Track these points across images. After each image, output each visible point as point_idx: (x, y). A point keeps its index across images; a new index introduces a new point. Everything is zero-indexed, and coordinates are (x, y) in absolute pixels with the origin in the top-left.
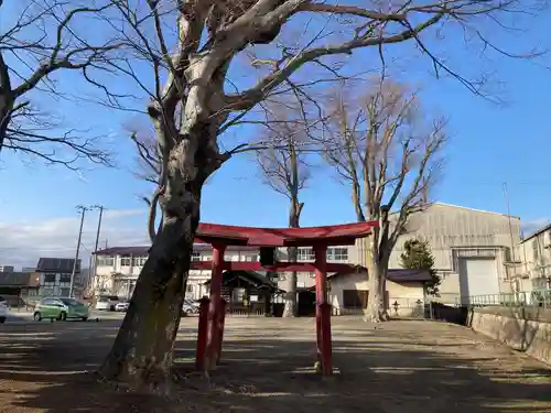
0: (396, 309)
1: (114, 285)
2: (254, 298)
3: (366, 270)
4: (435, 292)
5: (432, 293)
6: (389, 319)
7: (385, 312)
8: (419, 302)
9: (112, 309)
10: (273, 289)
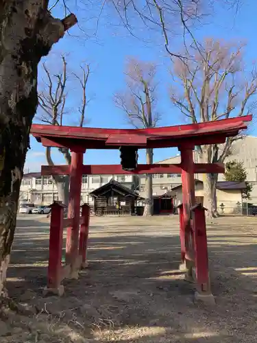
0: (222, 209)
1: (32, 197)
2: (123, 203)
3: (202, 182)
4: (248, 196)
5: (246, 197)
6: (219, 216)
7: (216, 211)
8: (238, 203)
9: (30, 212)
10: (136, 198)
